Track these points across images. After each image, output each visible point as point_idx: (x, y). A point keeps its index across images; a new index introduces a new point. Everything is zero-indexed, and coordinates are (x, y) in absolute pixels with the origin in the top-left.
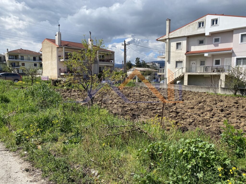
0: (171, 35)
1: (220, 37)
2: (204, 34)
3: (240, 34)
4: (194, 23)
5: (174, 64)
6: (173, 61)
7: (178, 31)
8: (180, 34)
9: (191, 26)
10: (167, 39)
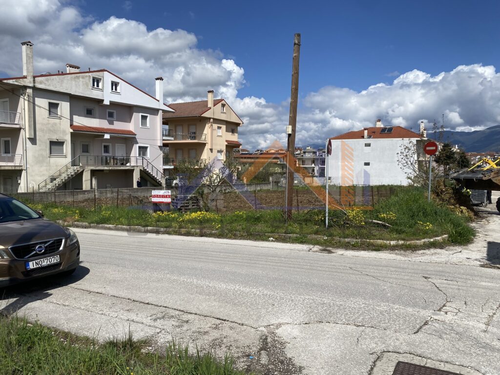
0: (41, 83)
1: (115, 111)
2: (103, 101)
3: (141, 114)
4: (87, 76)
5: (46, 147)
6: (44, 138)
7: (56, 79)
8: (61, 88)
9: (81, 79)
10: (29, 87)
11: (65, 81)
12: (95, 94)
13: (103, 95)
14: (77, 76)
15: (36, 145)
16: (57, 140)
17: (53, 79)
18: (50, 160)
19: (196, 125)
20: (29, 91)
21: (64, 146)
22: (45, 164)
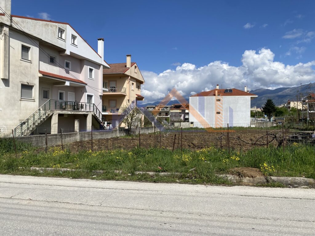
1: (70, 62)
3: (89, 67)
4: (54, 26)
5: (18, 90)
6: (16, 81)
7: (30, 22)
8: (34, 32)
9: (50, 27)
10: (7, 26)
11: (38, 26)
12: (59, 43)
13: (66, 46)
14: (47, 24)
15: (9, 87)
16: (28, 83)
17: (28, 22)
18: (20, 103)
19: (116, 81)
20: (6, 29)
21: (33, 90)
22: (16, 108)
